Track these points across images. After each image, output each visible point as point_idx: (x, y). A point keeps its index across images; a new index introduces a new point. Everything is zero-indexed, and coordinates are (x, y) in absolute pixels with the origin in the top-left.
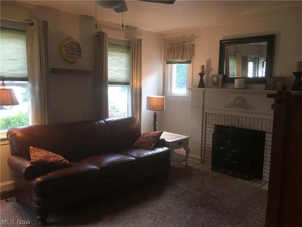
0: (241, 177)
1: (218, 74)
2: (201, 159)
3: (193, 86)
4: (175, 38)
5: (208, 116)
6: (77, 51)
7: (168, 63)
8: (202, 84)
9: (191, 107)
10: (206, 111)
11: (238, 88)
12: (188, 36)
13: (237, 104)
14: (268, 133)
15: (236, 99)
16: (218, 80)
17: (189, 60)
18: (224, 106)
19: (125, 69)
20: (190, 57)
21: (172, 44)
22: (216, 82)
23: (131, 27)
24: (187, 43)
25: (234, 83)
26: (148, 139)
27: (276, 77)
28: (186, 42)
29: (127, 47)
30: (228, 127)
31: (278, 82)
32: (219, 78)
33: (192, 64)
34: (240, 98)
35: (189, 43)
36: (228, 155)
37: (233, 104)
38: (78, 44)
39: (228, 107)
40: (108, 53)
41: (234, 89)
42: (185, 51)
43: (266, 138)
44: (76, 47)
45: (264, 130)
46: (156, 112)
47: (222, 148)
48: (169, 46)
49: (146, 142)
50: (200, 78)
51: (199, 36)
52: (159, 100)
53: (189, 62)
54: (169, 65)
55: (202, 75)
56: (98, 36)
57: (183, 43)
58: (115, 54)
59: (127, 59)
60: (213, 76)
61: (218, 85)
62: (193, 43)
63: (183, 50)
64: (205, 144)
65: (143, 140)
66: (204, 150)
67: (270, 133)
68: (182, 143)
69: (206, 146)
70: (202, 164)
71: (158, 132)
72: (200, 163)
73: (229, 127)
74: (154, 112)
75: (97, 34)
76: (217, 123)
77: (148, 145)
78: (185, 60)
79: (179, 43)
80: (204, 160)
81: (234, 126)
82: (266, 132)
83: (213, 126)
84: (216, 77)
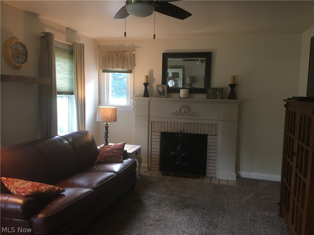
0: (192, 177)
1: (162, 84)
2: (148, 167)
3: (135, 95)
4: (112, 46)
5: (153, 124)
6: (23, 55)
7: (104, 71)
8: (146, 94)
9: (135, 116)
10: (151, 120)
11: (183, 97)
12: (127, 46)
13: (183, 111)
14: (210, 135)
15: (182, 108)
16: (163, 90)
17: (131, 70)
18: (170, 114)
19: (68, 76)
20: (132, 67)
21: (110, 52)
22: (161, 92)
23: (71, 30)
24: (128, 53)
25: (180, 93)
26: (114, 152)
27: (215, 88)
28: (126, 52)
29: (70, 52)
30: (177, 133)
31: (217, 92)
32: (164, 88)
33: (133, 74)
34: (185, 106)
35: (130, 53)
36: (178, 158)
37: (179, 111)
38: (25, 46)
39: (174, 114)
40: (56, 58)
41: (180, 98)
42: (125, 61)
43: (208, 140)
44: (21, 49)
45: (206, 133)
46: (108, 123)
47: (172, 153)
48: (106, 54)
49: (113, 156)
50: (144, 87)
51: (140, 47)
52: (113, 110)
53: (130, 72)
54: (106, 73)
55: (146, 85)
56: (44, 37)
57: (123, 52)
58: (60, 60)
59: (69, 65)
60: (158, 86)
61: (164, 94)
62: (134, 53)
63: (123, 59)
64: (151, 151)
65: (107, 153)
66: (150, 157)
67: (211, 135)
68: (138, 153)
69: (152, 154)
70: (150, 171)
71: (121, 143)
72: (148, 170)
73: (179, 133)
74: (106, 123)
75: (43, 35)
76: (163, 131)
77: (117, 158)
78: (126, 70)
79: (119, 52)
80: (151, 167)
81: (183, 132)
82: (208, 135)
83: (159, 134)
84: (161, 87)
